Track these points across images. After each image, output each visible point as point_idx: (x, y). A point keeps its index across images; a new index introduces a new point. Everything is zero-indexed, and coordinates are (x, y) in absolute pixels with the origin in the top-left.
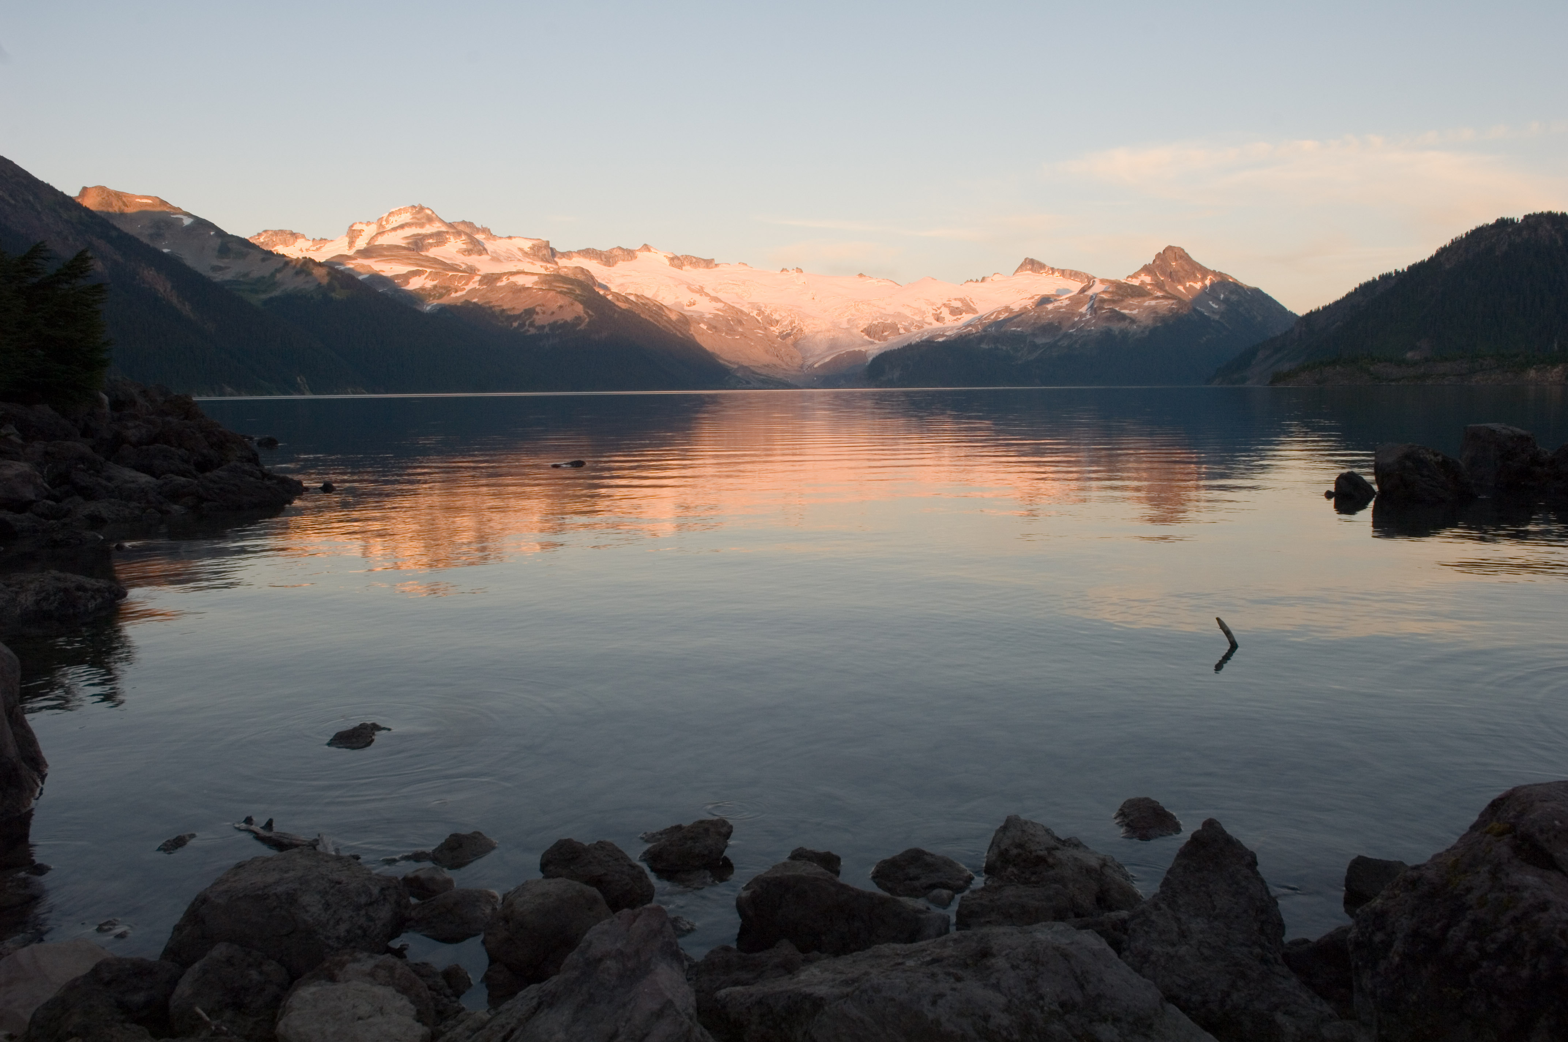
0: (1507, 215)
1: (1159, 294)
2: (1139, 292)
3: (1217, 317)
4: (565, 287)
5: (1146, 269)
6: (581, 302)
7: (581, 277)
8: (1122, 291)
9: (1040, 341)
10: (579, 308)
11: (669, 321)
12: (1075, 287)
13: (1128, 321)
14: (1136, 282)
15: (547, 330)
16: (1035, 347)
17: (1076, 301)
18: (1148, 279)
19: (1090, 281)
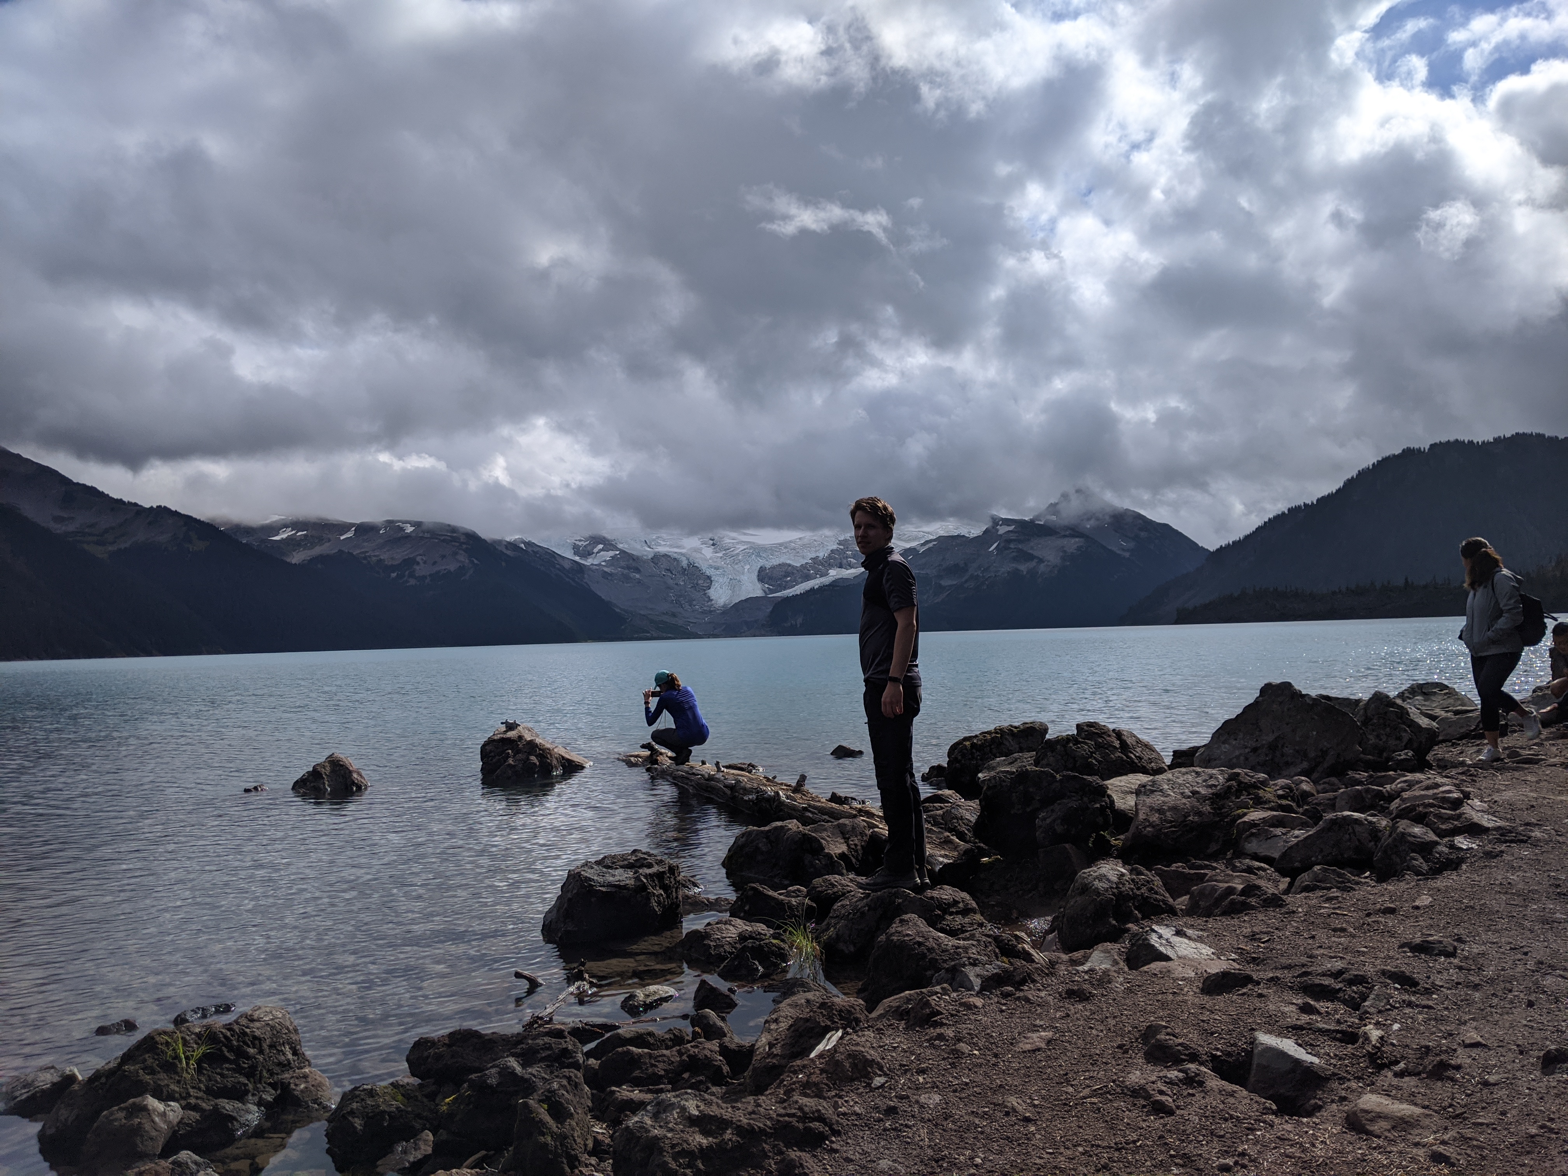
0: (1415, 445)
2: (1045, 531)
4: (449, 535)
5: (1050, 512)
6: (465, 550)
8: (1029, 531)
9: (946, 582)
10: (461, 559)
11: (562, 570)
12: (980, 529)
13: (1036, 560)
14: (1041, 521)
15: (428, 581)
16: (940, 589)
17: (982, 542)
19: (996, 522)
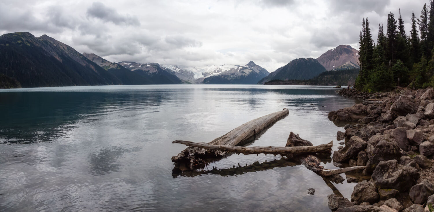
1: (249, 69)
2: (246, 68)
3: (258, 73)
4: (154, 67)
5: (247, 65)
6: (157, 69)
7: (157, 65)
8: (244, 68)
9: (231, 76)
10: (157, 70)
11: (171, 72)
12: (236, 67)
13: (245, 73)
14: (246, 67)
15: (151, 74)
16: (231, 77)
17: (237, 70)
18: (248, 66)
19: (239, 66)
